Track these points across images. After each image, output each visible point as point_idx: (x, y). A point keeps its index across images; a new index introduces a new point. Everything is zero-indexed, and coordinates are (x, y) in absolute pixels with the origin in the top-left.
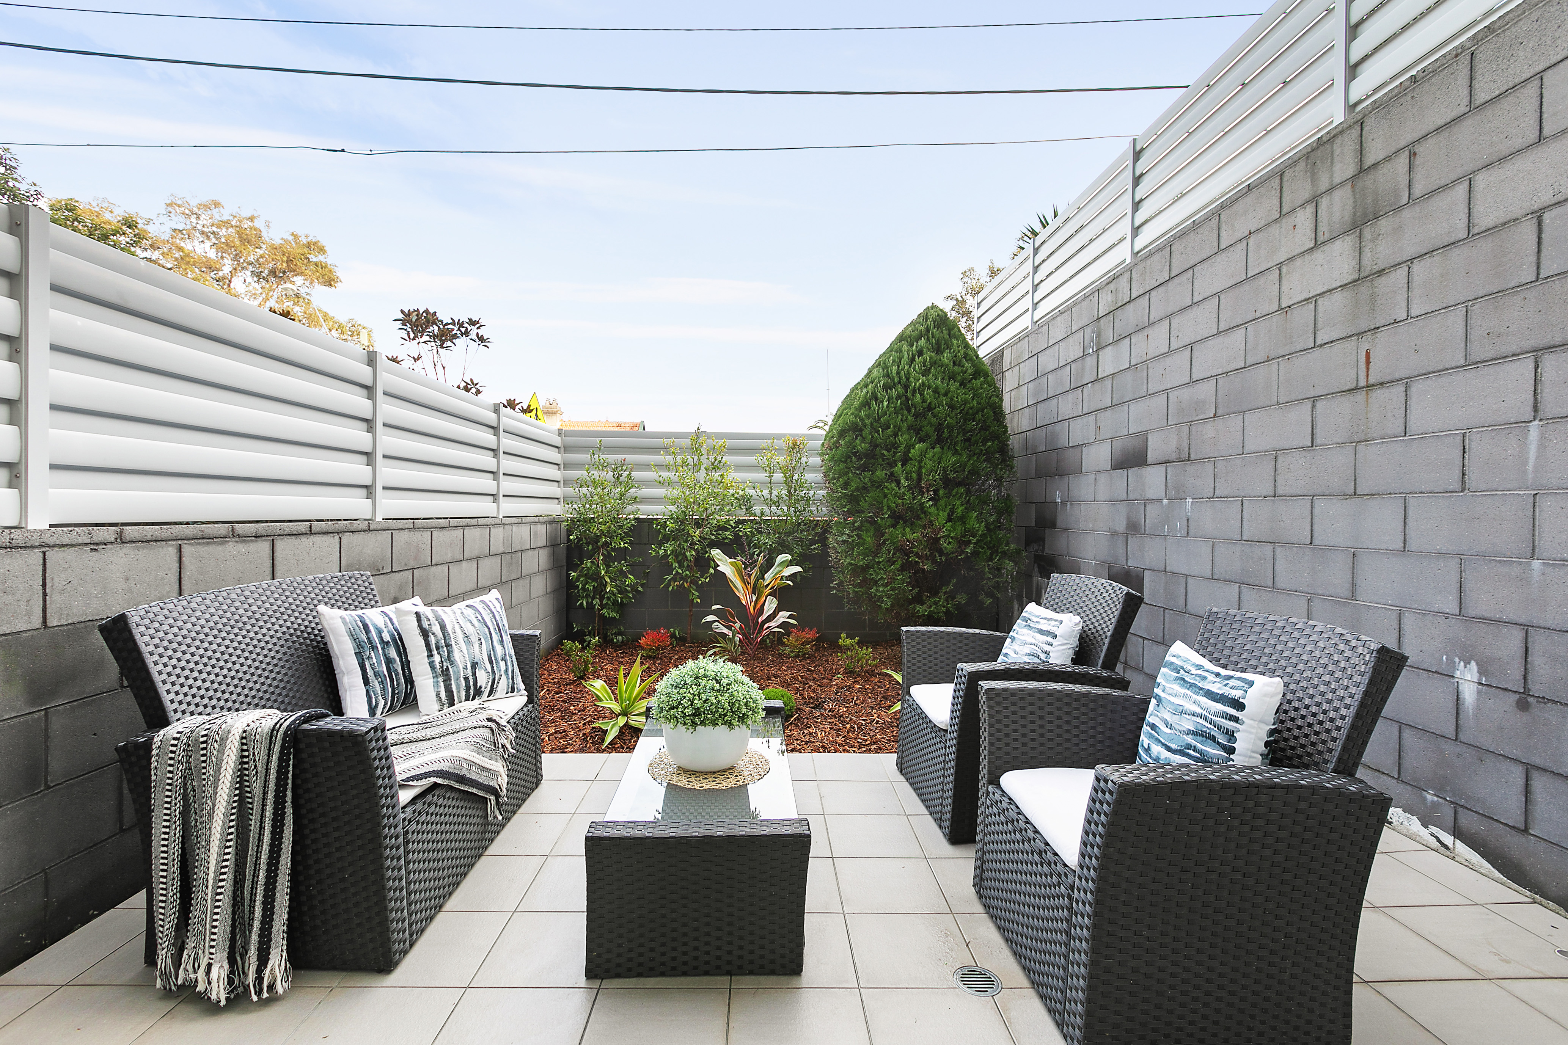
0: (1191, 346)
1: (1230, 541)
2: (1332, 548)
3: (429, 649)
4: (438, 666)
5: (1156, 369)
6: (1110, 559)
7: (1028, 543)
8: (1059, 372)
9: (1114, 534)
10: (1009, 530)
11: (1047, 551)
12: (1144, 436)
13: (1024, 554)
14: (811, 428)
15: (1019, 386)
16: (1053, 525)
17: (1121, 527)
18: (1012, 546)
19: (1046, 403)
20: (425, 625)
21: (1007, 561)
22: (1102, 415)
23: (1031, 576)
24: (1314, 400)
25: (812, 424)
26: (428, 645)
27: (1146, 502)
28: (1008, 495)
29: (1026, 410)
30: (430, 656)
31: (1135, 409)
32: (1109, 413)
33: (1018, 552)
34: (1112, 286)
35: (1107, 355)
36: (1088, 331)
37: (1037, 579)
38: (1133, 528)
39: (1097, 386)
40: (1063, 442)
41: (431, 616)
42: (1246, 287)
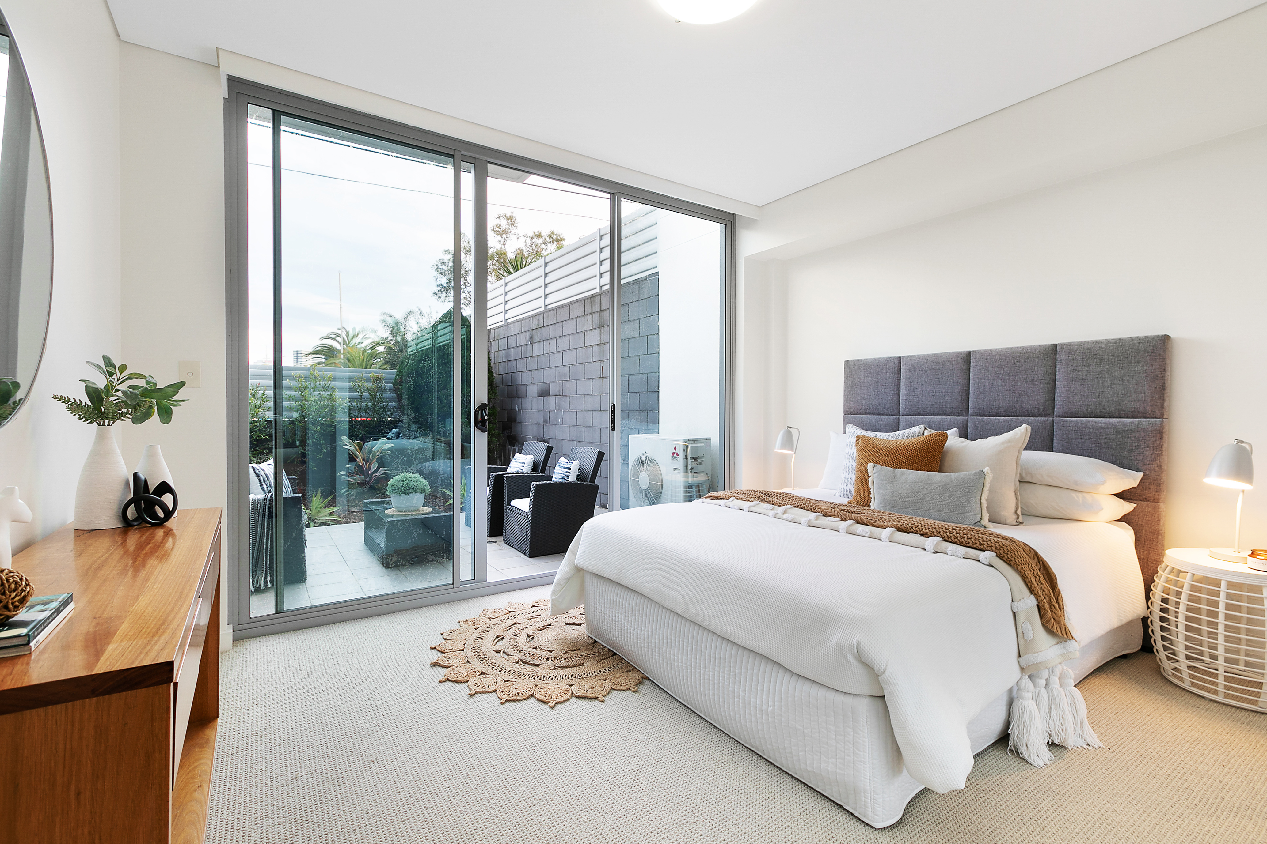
0: (562, 351)
1: (574, 426)
2: (596, 428)
3: (260, 482)
4: (266, 489)
5: (552, 357)
6: (537, 435)
7: (504, 430)
8: (517, 349)
9: (539, 424)
10: (495, 424)
11: (513, 433)
12: (548, 384)
13: (502, 435)
14: (324, 338)
15: (498, 351)
16: (515, 421)
17: (542, 422)
18: (496, 431)
19: (512, 362)
20: (257, 472)
21: (494, 438)
22: (534, 372)
23: (505, 446)
24: (592, 379)
25: (325, 335)
26: (260, 480)
27: (550, 411)
28: (494, 406)
29: (502, 364)
30: (261, 485)
31: (546, 372)
32: (536, 372)
33: (499, 434)
34: (537, 317)
35: (536, 346)
36: (529, 333)
37: (508, 447)
38: (546, 422)
39: (532, 359)
40: (519, 382)
41: (258, 468)
42: (577, 335)
